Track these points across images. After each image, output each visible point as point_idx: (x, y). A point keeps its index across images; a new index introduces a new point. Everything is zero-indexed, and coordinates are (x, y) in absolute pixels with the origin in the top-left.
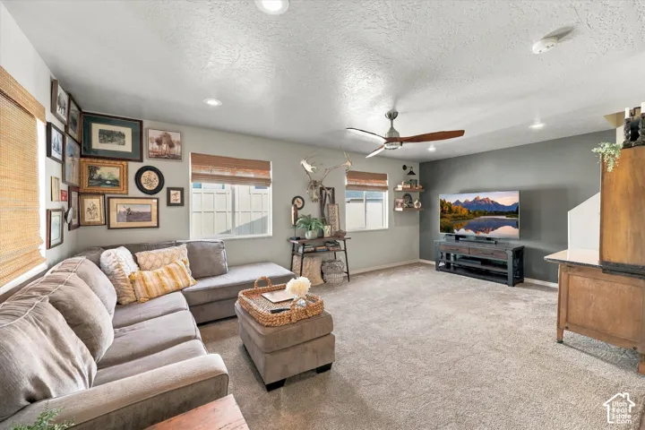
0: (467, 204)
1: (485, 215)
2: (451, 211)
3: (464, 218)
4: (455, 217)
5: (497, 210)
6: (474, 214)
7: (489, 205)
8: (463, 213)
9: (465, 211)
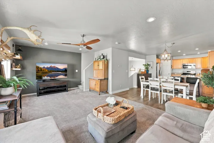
0: (47, 68)
1: (54, 72)
2: (41, 70)
3: (46, 73)
4: (43, 73)
5: (58, 70)
6: (50, 71)
7: (55, 68)
8: (46, 71)
9: (47, 70)
